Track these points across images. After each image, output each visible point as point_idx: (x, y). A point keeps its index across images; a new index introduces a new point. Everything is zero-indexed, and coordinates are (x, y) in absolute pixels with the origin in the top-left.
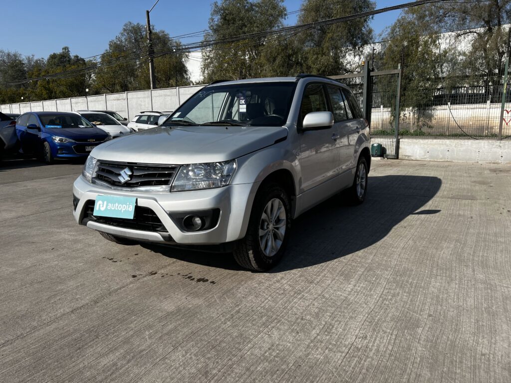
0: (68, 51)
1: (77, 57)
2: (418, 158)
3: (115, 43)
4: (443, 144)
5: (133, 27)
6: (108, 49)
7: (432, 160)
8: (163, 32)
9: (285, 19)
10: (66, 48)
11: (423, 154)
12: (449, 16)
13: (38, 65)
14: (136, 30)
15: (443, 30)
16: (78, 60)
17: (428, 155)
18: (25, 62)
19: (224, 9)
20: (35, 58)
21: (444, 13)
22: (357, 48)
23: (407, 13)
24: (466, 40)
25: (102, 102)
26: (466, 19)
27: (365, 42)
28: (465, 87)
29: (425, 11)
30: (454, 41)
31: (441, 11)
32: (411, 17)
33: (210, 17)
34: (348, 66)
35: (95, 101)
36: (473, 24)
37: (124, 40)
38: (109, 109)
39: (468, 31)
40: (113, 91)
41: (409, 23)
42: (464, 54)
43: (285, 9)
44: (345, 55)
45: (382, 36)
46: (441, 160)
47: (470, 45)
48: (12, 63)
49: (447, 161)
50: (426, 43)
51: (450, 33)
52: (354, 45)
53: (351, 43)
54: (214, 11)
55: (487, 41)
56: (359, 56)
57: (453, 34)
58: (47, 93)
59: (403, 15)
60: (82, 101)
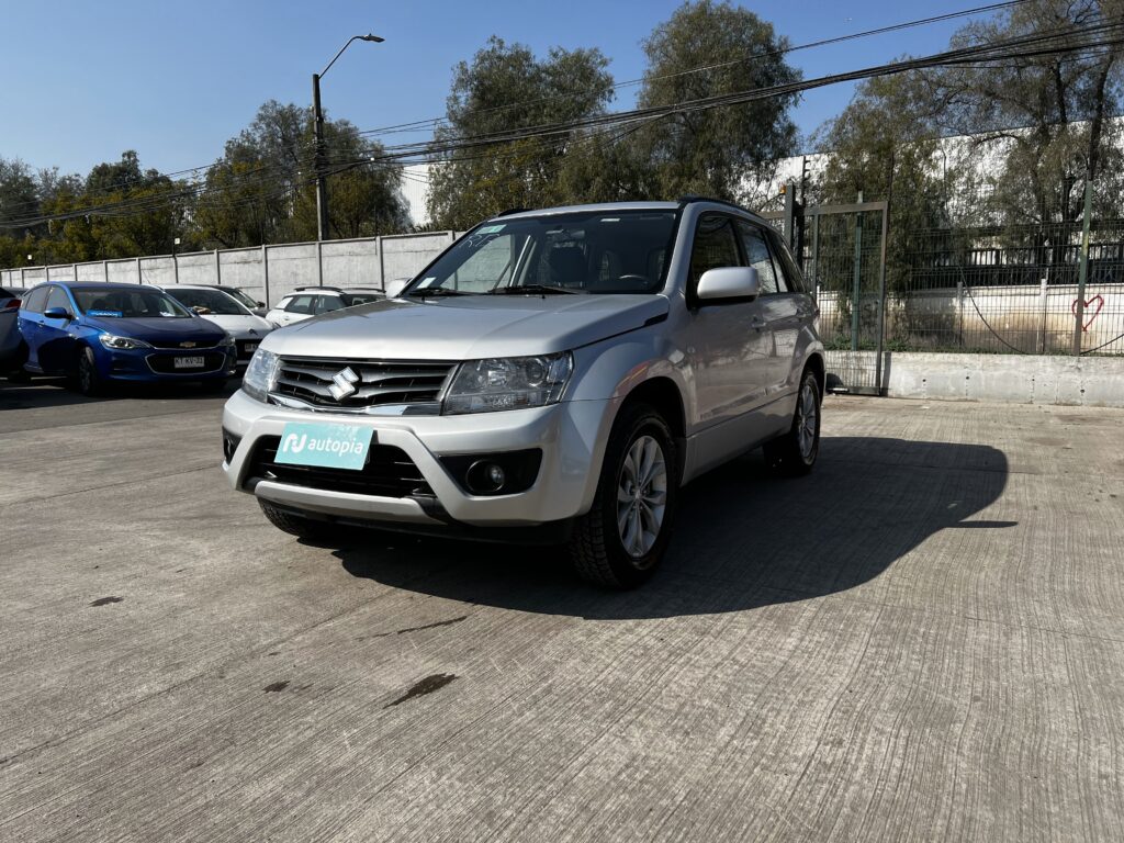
0: (136, 160)
1: (154, 172)
2: (903, 392)
3: (239, 145)
4: (955, 363)
5: (280, 113)
6: (224, 157)
7: (933, 397)
8: (346, 124)
9: (610, 101)
10: (130, 154)
11: (914, 384)
12: (957, 101)
13: (66, 189)
14: (286, 118)
15: (945, 130)
16: (157, 180)
17: (923, 387)
18: (38, 181)
19: (480, 78)
20: (61, 174)
21: (945, 95)
22: (763, 164)
23: (868, 93)
24: (993, 152)
25: (209, 267)
26: (993, 108)
27: (783, 154)
28: (992, 250)
29: (906, 91)
30: (967, 154)
31: (941, 92)
32: (876, 103)
33: (451, 94)
34: (745, 203)
35: (193, 265)
36: (1008, 119)
37: (258, 140)
38: (224, 283)
39: (997, 133)
40: (231, 244)
41: (873, 114)
42: (991, 180)
43: (609, 81)
44: (739, 178)
45: (817, 141)
46: (952, 398)
47: (1002, 162)
48: (9, 184)
49: (966, 400)
50: (909, 155)
51: (959, 138)
52: (758, 159)
53: (752, 155)
54: (461, 81)
55: (1039, 154)
56: (768, 180)
57: (966, 138)
58: (85, 249)
59: (861, 98)
60: (164, 265)
